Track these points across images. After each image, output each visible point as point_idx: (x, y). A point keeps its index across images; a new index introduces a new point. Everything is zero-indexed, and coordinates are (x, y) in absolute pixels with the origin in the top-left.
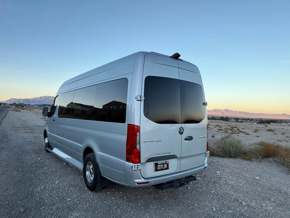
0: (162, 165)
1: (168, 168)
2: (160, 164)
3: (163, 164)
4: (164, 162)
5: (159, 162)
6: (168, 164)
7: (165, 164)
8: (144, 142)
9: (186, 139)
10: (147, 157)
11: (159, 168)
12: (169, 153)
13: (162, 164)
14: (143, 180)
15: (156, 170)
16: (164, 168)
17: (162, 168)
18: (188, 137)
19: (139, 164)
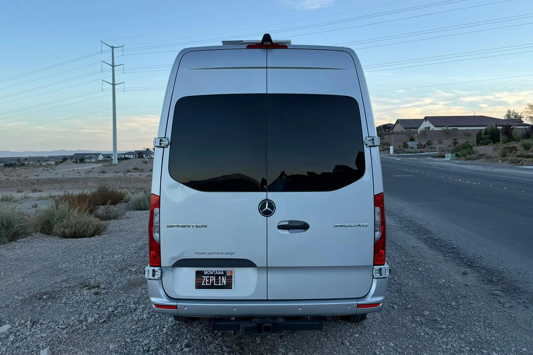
0: (214, 278)
1: (228, 286)
2: (210, 275)
3: (217, 276)
4: (219, 270)
5: (206, 270)
6: (229, 278)
7: (221, 275)
8: (168, 227)
9: (281, 227)
10: (173, 258)
11: (205, 283)
12: (231, 254)
13: (213, 275)
15: (199, 286)
16: (220, 284)
17: (213, 283)
18: (290, 222)
19: (156, 269)
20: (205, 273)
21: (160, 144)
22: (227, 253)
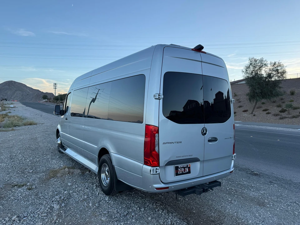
0: (183, 169)
1: (189, 172)
2: (181, 168)
4: (185, 165)
5: (180, 166)
6: (189, 168)
7: (186, 167)
9: (209, 141)
10: (165, 161)
11: (179, 172)
12: (191, 155)
13: (183, 168)
14: (162, 185)
15: (177, 174)
16: (186, 172)
17: (183, 172)
18: (212, 138)
19: (158, 168)
20: (179, 167)
21: (159, 97)
22: (189, 156)
